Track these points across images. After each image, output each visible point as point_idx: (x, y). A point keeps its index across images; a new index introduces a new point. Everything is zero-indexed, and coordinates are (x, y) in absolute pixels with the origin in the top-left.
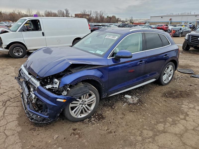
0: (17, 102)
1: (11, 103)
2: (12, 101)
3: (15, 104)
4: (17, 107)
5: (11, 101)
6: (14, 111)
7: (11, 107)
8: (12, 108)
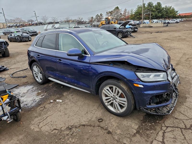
0: (177, 119)
1: (184, 121)
2: (183, 124)
3: (181, 117)
4: (180, 112)
5: (185, 124)
6: (185, 110)
7: (186, 116)
8: (186, 113)
